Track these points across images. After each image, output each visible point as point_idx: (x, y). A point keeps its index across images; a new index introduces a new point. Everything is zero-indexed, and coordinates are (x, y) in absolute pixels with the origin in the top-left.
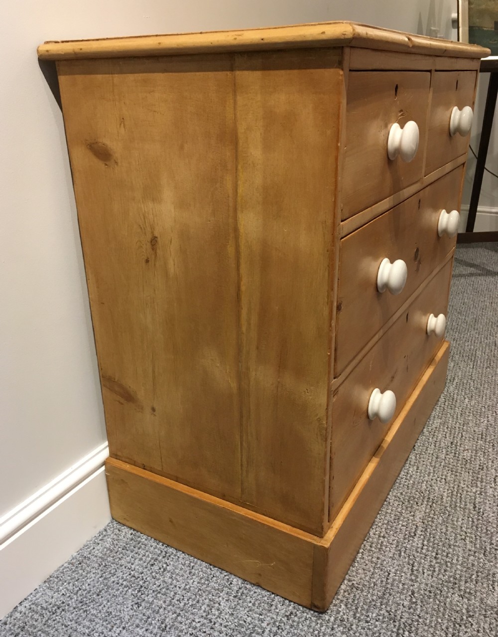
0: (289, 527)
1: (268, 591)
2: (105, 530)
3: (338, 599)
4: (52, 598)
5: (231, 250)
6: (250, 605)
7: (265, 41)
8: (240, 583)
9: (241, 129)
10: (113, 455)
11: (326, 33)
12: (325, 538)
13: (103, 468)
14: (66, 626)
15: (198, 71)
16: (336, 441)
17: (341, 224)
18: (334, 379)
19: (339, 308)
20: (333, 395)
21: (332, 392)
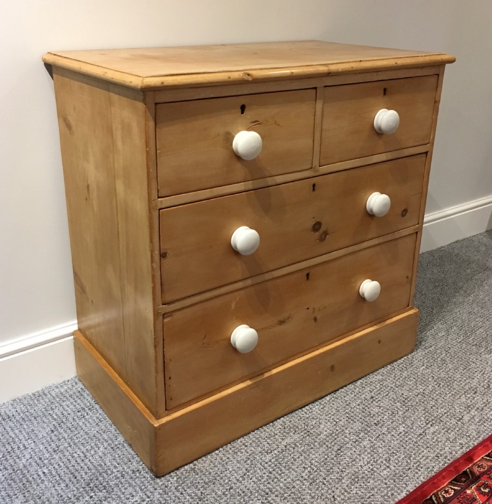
0: (143, 406)
1: (135, 452)
2: (68, 381)
3: (176, 473)
4: (10, 411)
5: (114, 203)
6: (117, 456)
7: (113, 80)
8: (122, 441)
9: (114, 128)
10: (79, 330)
11: (133, 82)
12: (159, 420)
13: (72, 337)
14: (5, 429)
15: (98, 88)
16: (172, 351)
17: (159, 199)
18: (163, 304)
19: (163, 255)
20: (162, 316)
21: (160, 314)
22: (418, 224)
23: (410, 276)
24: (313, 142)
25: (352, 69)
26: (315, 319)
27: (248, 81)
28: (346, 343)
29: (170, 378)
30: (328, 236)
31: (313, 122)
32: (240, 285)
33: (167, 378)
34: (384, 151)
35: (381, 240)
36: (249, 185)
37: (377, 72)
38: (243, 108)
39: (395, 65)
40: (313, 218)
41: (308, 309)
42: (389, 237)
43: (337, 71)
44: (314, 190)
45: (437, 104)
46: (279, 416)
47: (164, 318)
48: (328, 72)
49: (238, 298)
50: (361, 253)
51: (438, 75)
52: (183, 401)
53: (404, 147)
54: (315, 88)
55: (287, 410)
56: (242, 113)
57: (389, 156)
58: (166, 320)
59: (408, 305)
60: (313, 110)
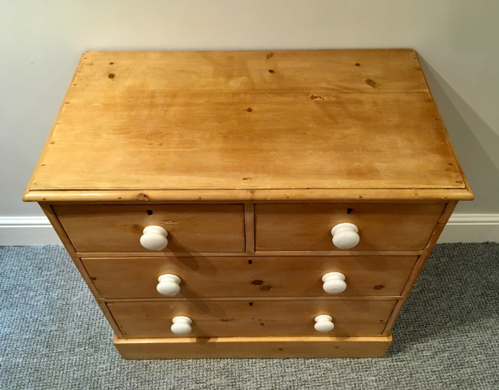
17: (78, 253)
18: (104, 298)
19: (93, 279)
20: (104, 302)
21: (102, 301)
22: (400, 296)
23: (385, 320)
25: (287, 199)
26: (262, 324)
27: (144, 201)
29: (121, 327)
30: (272, 289)
32: (176, 299)
35: (344, 298)
39: (359, 198)
40: (252, 278)
41: (253, 319)
43: (264, 199)
44: (250, 263)
45: (439, 225)
47: (106, 303)
48: (251, 199)
54: (243, 204)
56: (150, 214)
57: (355, 253)
58: (109, 304)
59: (382, 334)
60: (242, 218)
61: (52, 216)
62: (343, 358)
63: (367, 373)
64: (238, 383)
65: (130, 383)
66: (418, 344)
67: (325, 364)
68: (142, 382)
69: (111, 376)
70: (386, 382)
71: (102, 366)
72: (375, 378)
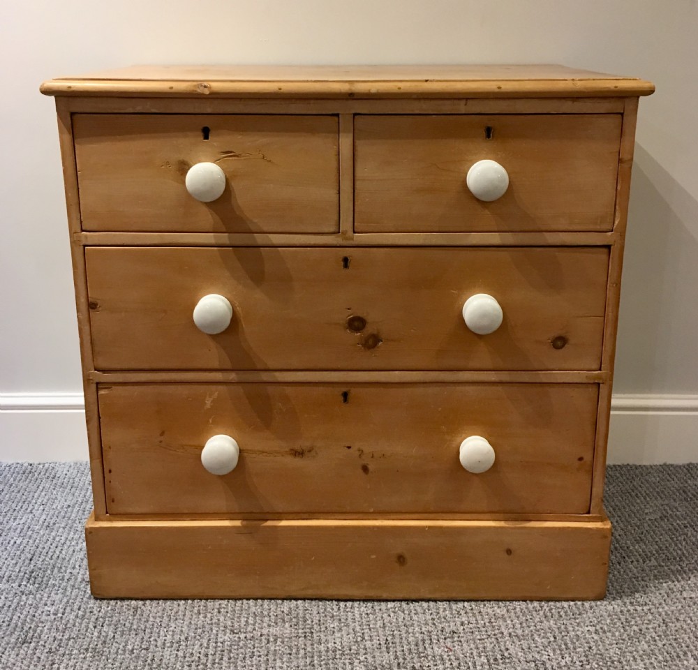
12: (96, 522)
16: (113, 436)
17: (84, 233)
18: (95, 370)
19: (92, 306)
20: (95, 385)
21: (91, 381)
22: (600, 370)
23: (588, 457)
24: (339, 193)
25: (399, 91)
26: (365, 469)
27: (203, 94)
28: (430, 527)
29: (110, 471)
30: (381, 343)
31: (334, 164)
32: (218, 376)
33: (106, 471)
34: (496, 229)
35: (504, 377)
36: (224, 238)
37: (467, 99)
38: (206, 133)
39: (497, 90)
40: (349, 309)
41: (349, 447)
42: (525, 377)
43: (367, 91)
44: (346, 266)
45: (626, 166)
46: (294, 594)
47: (97, 389)
48: (350, 92)
49: (216, 394)
50: (460, 388)
51: (622, 114)
52: (131, 510)
53: (544, 229)
54: (337, 115)
55: (310, 592)
56: (206, 137)
57: (509, 239)
58: (102, 392)
59: (589, 513)
60: (335, 147)
61: (68, 137)
62: (525, 601)
63: (577, 621)
64: (318, 634)
65: (100, 633)
66: (670, 583)
67: (492, 609)
68: (123, 631)
69: (63, 621)
70: (617, 634)
71: (49, 609)
72: (594, 628)
